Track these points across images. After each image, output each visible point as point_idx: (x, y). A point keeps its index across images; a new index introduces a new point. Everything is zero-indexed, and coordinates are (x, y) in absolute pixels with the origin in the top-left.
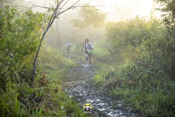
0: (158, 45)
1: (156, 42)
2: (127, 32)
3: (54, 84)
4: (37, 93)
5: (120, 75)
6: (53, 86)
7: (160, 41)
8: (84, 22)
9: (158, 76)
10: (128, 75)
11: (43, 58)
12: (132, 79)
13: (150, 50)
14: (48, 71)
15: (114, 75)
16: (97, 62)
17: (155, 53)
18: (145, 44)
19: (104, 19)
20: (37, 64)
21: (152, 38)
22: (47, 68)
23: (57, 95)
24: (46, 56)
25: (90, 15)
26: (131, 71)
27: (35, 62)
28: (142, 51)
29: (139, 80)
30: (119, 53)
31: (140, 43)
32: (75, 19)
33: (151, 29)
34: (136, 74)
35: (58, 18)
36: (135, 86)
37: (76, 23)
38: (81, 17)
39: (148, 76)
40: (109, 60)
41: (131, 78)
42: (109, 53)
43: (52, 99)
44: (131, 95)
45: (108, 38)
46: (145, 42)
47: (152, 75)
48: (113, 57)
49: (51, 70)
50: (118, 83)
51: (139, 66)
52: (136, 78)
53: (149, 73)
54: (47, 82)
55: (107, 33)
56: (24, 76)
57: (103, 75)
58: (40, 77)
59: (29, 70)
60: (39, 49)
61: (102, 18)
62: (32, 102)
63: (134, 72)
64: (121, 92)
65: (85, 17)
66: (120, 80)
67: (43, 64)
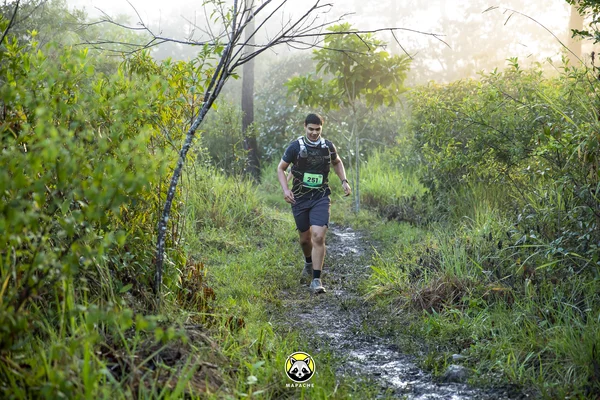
0: (588, 156)
1: (578, 148)
2: (481, 117)
3: (233, 302)
4: (159, 334)
5: (457, 265)
6: (229, 307)
7: (593, 144)
8: (335, 86)
9: (592, 264)
10: (489, 264)
11: (197, 214)
12: (499, 277)
14: (218, 256)
15: (437, 263)
16: (383, 223)
18: (545, 155)
19: (405, 74)
20: (175, 235)
21: (566, 134)
22: (211, 248)
23: (240, 340)
24: (210, 205)
25: (355, 64)
26: (498, 251)
27: (164, 228)
28: (532, 177)
29: (523, 280)
30: (458, 190)
31: (527, 152)
32: (304, 79)
33: (563, 103)
34: (515, 257)
35: (236, 77)
36: (509, 300)
37: (307, 92)
38: (326, 71)
39: (557, 266)
40: (425, 212)
41: (497, 273)
42: (425, 190)
43: (223, 352)
44: (497, 333)
45: (419, 138)
46: (544, 147)
47: (571, 261)
48: (438, 202)
49: (224, 253)
50: (452, 294)
51: (526, 232)
52: (515, 272)
53: (558, 255)
54: (209, 293)
55: (416, 122)
56: (127, 276)
57: (400, 267)
58: (186, 279)
59: (148, 254)
60: (175, 185)
61: (396, 70)
62: (150, 363)
63: (508, 252)
64: (464, 324)
65: (338, 72)
66: (459, 280)
67: (197, 233)
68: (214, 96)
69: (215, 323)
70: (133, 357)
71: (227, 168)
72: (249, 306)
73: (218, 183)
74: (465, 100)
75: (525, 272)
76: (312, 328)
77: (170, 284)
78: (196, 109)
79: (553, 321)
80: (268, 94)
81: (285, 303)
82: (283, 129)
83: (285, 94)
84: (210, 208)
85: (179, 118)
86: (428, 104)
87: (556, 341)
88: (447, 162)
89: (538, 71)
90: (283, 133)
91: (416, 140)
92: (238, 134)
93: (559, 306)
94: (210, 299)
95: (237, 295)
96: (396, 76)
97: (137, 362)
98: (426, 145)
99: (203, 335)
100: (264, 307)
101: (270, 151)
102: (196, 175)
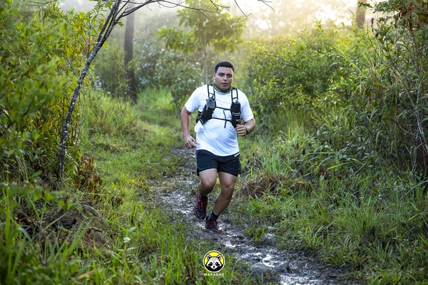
0: (366, 92)
1: (360, 86)
2: (294, 62)
3: (114, 187)
4: (61, 205)
5: (274, 165)
6: (111, 189)
7: (370, 83)
8: (192, 36)
9: (366, 167)
10: (296, 165)
11: (91, 123)
12: (302, 174)
13: (348, 104)
14: (103, 154)
15: (260, 163)
18: (337, 91)
19: (242, 30)
20: (74, 137)
21: (351, 75)
22: (99, 148)
23: (119, 212)
24: (99, 118)
25: (207, 21)
26: (302, 156)
27: (66, 132)
28: (327, 105)
29: (319, 176)
30: (276, 113)
31: (325, 88)
32: (170, 30)
33: (351, 54)
34: (314, 161)
35: (121, 25)
36: (309, 189)
37: (173, 40)
38: (186, 26)
39: (342, 167)
41: (301, 172)
43: (106, 221)
44: (299, 212)
45: (250, 76)
46: (336, 84)
47: (352, 164)
48: (262, 121)
49: (109, 152)
50: (271, 185)
51: (322, 144)
52: (313, 171)
53: (343, 160)
54: (98, 180)
55: (249, 64)
56: (38, 165)
58: (81, 170)
59: (53, 150)
60: (75, 101)
61: (236, 27)
62: (54, 225)
63: (309, 157)
64: (277, 205)
65: (195, 26)
66: (275, 176)
67: (90, 138)
68: (105, 38)
69: (101, 201)
70: (41, 222)
71: (112, 92)
72: (126, 190)
73: (106, 102)
74: (283, 49)
75: (320, 171)
76: (170, 206)
77: (69, 172)
78: (92, 47)
79: (338, 205)
80: (144, 40)
81: (151, 189)
82: (154, 66)
83: (156, 41)
84: (99, 120)
85: (79, 53)
86: (258, 51)
87: (339, 218)
88: (270, 93)
89: (334, 31)
90: (154, 68)
91: (248, 77)
92: (121, 67)
93: (342, 194)
94: (98, 185)
95: (117, 181)
96: (236, 31)
97: (44, 226)
98: (255, 80)
99: (92, 208)
100: (136, 191)
101: (144, 81)
102: (90, 96)
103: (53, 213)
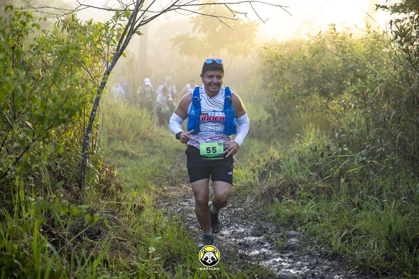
0: (385, 93)
1: (378, 88)
2: (309, 65)
3: (135, 194)
4: (88, 217)
5: (293, 169)
6: (132, 197)
7: (389, 85)
8: (206, 42)
9: (386, 168)
10: (314, 169)
11: (109, 131)
12: (322, 177)
13: (366, 105)
14: (123, 160)
15: (279, 167)
17: (377, 112)
18: (354, 93)
19: (255, 34)
20: (94, 146)
21: (369, 77)
22: (118, 155)
23: (141, 220)
24: (117, 125)
25: (220, 27)
26: (320, 159)
27: (88, 141)
28: (345, 108)
29: (339, 179)
30: (291, 116)
31: (341, 90)
32: (184, 36)
33: (366, 56)
34: (333, 164)
36: (329, 193)
37: (187, 46)
38: (199, 32)
39: (362, 170)
40: (268, 131)
41: (320, 174)
42: (268, 116)
43: (130, 230)
44: (321, 216)
45: (264, 80)
46: (354, 86)
47: (372, 166)
48: (277, 125)
49: (127, 158)
50: (289, 189)
51: (340, 146)
52: (333, 174)
53: (363, 162)
54: (119, 187)
55: (263, 68)
56: (60, 175)
57: (252, 170)
58: (102, 178)
59: (74, 159)
60: (95, 111)
61: (249, 31)
62: (79, 237)
63: (327, 160)
64: (297, 209)
65: (208, 32)
66: (294, 179)
67: (108, 145)
68: (124, 47)
69: (123, 209)
70: (66, 233)
72: (146, 196)
73: (123, 109)
75: (340, 174)
77: (91, 181)
78: (110, 57)
79: (361, 209)
80: (158, 47)
84: (117, 127)
86: (273, 55)
87: (363, 223)
88: (286, 96)
89: (349, 33)
91: (262, 81)
93: (365, 198)
94: (119, 192)
95: (136, 187)
96: (249, 35)
97: (69, 237)
98: (272, 85)
99: (116, 217)
102: (107, 104)
103: (78, 224)
